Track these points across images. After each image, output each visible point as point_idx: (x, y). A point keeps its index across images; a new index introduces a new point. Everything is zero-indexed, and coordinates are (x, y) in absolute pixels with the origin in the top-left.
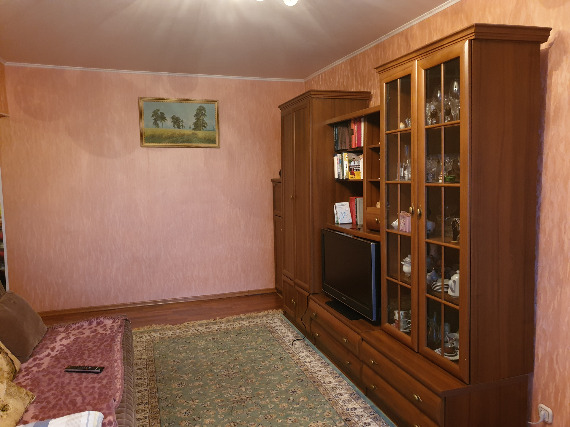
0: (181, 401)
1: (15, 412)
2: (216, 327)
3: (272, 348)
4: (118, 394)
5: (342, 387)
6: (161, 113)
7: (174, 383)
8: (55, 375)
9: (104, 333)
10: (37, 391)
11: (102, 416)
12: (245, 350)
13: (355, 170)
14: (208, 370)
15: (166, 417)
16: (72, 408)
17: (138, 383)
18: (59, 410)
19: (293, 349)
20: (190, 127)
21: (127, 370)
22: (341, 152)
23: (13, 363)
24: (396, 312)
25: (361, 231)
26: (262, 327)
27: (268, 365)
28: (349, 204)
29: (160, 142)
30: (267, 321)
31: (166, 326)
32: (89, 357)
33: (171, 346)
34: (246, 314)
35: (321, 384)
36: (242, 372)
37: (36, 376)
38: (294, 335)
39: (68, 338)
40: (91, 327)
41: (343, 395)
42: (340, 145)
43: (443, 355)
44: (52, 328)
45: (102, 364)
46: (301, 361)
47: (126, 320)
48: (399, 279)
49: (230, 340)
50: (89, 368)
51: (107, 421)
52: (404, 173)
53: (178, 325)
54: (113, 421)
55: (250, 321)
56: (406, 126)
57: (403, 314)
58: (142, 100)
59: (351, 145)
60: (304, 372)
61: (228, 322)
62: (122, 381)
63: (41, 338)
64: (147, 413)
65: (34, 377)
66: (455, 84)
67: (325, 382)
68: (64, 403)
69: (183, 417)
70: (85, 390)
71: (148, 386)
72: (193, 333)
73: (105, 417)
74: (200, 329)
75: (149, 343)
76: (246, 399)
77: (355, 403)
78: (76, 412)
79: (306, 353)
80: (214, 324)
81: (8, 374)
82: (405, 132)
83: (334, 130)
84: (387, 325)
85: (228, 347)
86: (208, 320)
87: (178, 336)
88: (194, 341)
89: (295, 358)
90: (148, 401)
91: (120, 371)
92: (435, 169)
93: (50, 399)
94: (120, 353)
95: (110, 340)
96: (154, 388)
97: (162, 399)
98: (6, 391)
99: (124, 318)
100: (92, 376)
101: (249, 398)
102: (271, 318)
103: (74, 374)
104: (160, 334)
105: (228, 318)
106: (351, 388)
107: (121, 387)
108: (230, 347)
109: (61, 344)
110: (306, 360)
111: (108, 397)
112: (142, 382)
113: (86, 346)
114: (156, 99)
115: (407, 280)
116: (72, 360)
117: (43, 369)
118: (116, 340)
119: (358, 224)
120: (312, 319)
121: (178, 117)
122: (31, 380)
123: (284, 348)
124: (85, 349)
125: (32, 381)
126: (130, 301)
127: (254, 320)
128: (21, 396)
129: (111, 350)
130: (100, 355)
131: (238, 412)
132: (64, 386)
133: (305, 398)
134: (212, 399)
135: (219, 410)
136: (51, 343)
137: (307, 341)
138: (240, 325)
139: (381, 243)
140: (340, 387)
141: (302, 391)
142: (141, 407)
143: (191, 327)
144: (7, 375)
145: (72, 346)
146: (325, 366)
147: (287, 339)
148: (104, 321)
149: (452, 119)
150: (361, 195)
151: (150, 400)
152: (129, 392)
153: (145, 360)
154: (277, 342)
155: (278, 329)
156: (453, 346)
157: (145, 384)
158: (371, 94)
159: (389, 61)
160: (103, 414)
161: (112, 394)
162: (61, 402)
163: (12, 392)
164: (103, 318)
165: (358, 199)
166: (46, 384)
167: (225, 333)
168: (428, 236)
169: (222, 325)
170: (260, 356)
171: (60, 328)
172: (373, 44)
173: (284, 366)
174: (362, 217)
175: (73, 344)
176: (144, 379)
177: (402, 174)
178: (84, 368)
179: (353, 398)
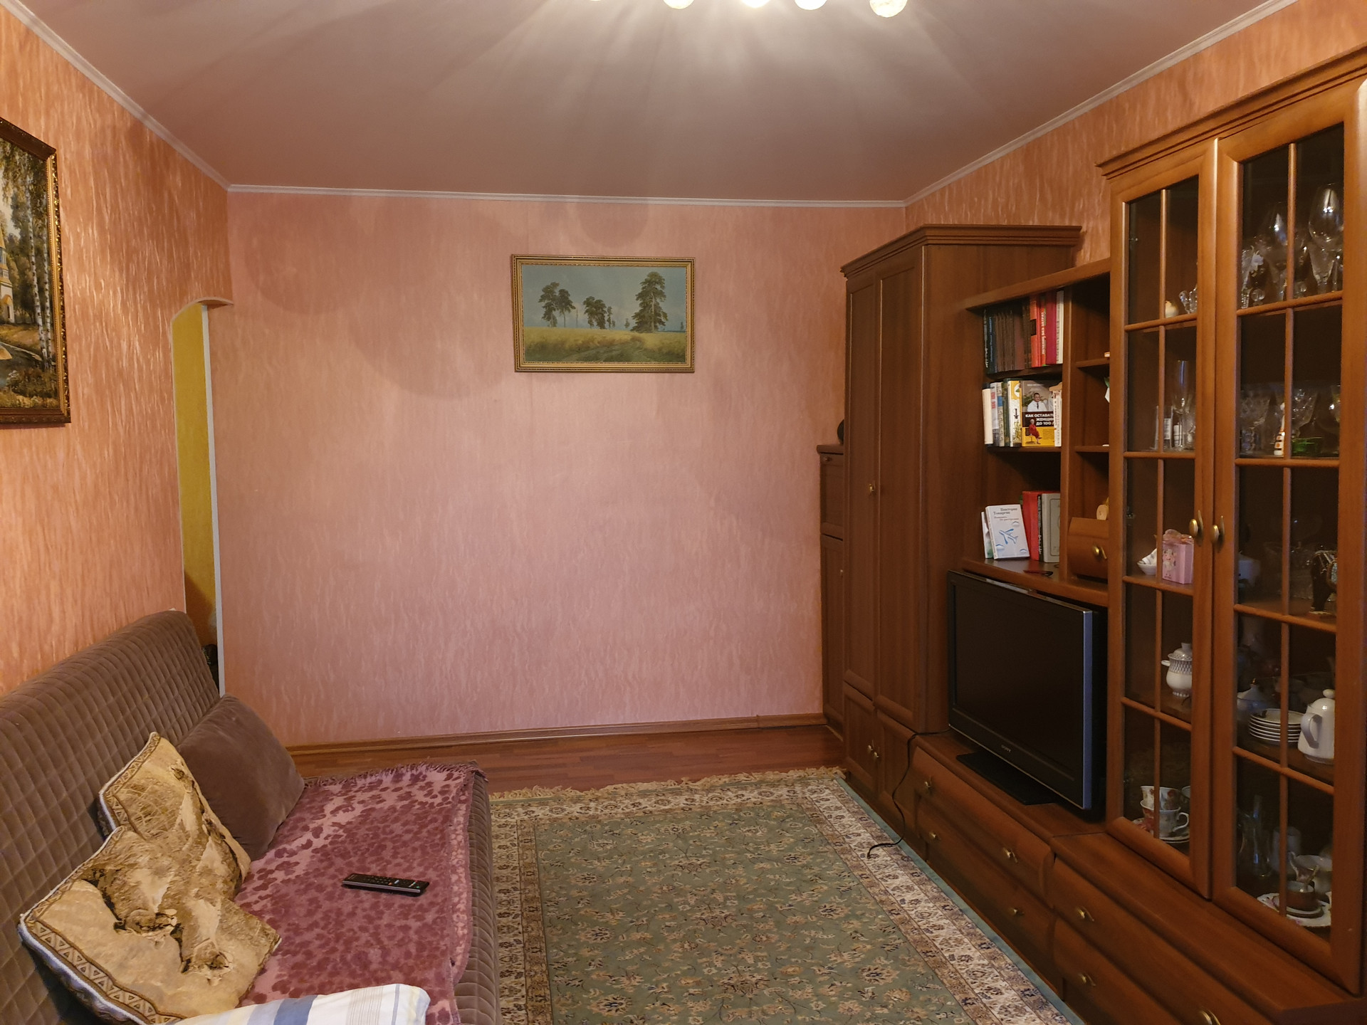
0: (601, 974)
1: (238, 971)
2: (681, 801)
3: (818, 860)
4: (459, 950)
5: (999, 973)
6: (562, 291)
7: (583, 930)
8: (323, 894)
9: (427, 803)
10: (284, 926)
11: (426, 998)
12: (753, 861)
13: (1038, 424)
14: (663, 905)
15: (566, 1011)
16: (359, 972)
17: (502, 924)
18: (332, 974)
19: (871, 868)
20: (627, 325)
21: (480, 894)
22: (1002, 377)
23: (235, 859)
24: (1147, 789)
25: (1055, 579)
26: (794, 809)
27: (807, 903)
28: (1022, 508)
29: (558, 360)
30: (804, 793)
31: (563, 792)
32: (395, 856)
33: (576, 840)
34: (753, 774)
35: (944, 960)
36: (744, 915)
37: (283, 891)
38: (873, 833)
39: (350, 808)
40: (398, 785)
41: (1002, 993)
42: (999, 360)
43: (1283, 912)
44: (316, 784)
45: (423, 874)
46: (893, 899)
47: (477, 773)
48: (1158, 706)
49: (716, 835)
50: (396, 882)
51: (438, 1010)
52: (1173, 432)
53: (593, 791)
54: (450, 1013)
55: (763, 792)
56: (1181, 309)
57: (1166, 796)
58: (518, 261)
59: (1028, 360)
60: (900, 926)
61: (708, 791)
62: (468, 919)
63: (292, 806)
64: (523, 997)
65: (278, 894)
66: (1328, 196)
67: (953, 955)
68: (343, 959)
69: (605, 1013)
70: (387, 933)
71: (523, 932)
72: (628, 813)
73: (433, 1003)
74: (644, 802)
75: (525, 830)
76: (756, 984)
77: (1034, 1015)
78: (367, 984)
79: (903, 879)
80: (677, 793)
81: (225, 882)
82: (1177, 326)
83: (985, 322)
84: (1122, 820)
85: (711, 852)
86: (662, 783)
87: (593, 817)
88: (629, 831)
89: (877, 890)
90: (524, 968)
91: (465, 895)
92: (1262, 421)
93: (312, 947)
94: (463, 852)
95: (440, 819)
96: (538, 938)
97: (556, 966)
98: (221, 921)
99: (471, 769)
100: (403, 902)
101: (762, 982)
102: (814, 787)
103: (362, 892)
104: (551, 811)
105: (709, 780)
106: (1022, 975)
107: (466, 931)
108: (715, 852)
109: (335, 821)
110: (905, 896)
111: (438, 953)
112: (509, 922)
113: (388, 830)
114: (550, 258)
115: (1178, 708)
116: (359, 861)
117: (297, 877)
118: (455, 820)
119: (1046, 560)
120: (920, 797)
121: (599, 301)
122: (272, 900)
123: (848, 863)
124: (386, 838)
125: (274, 901)
126: (485, 728)
127: (772, 790)
128: (252, 935)
129: (444, 842)
130: (419, 853)
131: (737, 1014)
132: (343, 918)
133: (902, 993)
134: (674, 976)
135: (691, 1005)
136: (312, 819)
137: (907, 849)
138: (739, 800)
139: (1110, 611)
140: (992, 972)
141: (895, 974)
142: (508, 981)
143: (622, 796)
144: (222, 886)
145: (357, 828)
146: (953, 914)
147: (854, 841)
148: (428, 774)
149: (1313, 289)
150: (1054, 487)
151: (528, 967)
152: (484, 946)
153: (517, 871)
154: (830, 847)
155: (834, 816)
156: (1310, 889)
157: (517, 929)
158: (1082, 231)
159: (1131, 147)
160: (429, 993)
161: (447, 948)
162: (337, 956)
163: (232, 926)
164: (424, 767)
165: (1045, 496)
166: (302, 911)
167: (703, 818)
168: (1241, 596)
169: (695, 798)
170: (788, 880)
171: (331, 784)
172: (1086, 107)
173: (850, 908)
174: (1056, 542)
175: (360, 823)
176: (514, 915)
177: (1169, 434)
178: (385, 880)
179: (1028, 1004)
